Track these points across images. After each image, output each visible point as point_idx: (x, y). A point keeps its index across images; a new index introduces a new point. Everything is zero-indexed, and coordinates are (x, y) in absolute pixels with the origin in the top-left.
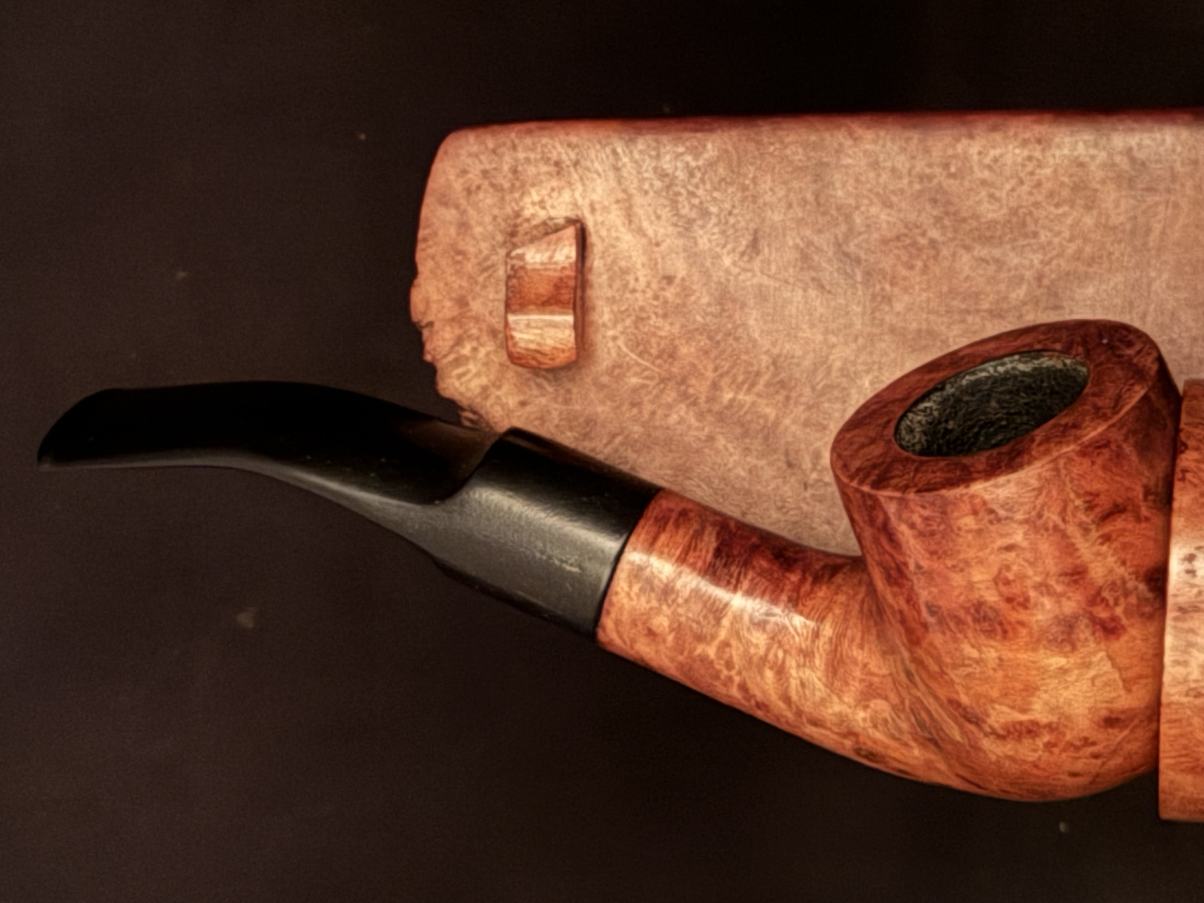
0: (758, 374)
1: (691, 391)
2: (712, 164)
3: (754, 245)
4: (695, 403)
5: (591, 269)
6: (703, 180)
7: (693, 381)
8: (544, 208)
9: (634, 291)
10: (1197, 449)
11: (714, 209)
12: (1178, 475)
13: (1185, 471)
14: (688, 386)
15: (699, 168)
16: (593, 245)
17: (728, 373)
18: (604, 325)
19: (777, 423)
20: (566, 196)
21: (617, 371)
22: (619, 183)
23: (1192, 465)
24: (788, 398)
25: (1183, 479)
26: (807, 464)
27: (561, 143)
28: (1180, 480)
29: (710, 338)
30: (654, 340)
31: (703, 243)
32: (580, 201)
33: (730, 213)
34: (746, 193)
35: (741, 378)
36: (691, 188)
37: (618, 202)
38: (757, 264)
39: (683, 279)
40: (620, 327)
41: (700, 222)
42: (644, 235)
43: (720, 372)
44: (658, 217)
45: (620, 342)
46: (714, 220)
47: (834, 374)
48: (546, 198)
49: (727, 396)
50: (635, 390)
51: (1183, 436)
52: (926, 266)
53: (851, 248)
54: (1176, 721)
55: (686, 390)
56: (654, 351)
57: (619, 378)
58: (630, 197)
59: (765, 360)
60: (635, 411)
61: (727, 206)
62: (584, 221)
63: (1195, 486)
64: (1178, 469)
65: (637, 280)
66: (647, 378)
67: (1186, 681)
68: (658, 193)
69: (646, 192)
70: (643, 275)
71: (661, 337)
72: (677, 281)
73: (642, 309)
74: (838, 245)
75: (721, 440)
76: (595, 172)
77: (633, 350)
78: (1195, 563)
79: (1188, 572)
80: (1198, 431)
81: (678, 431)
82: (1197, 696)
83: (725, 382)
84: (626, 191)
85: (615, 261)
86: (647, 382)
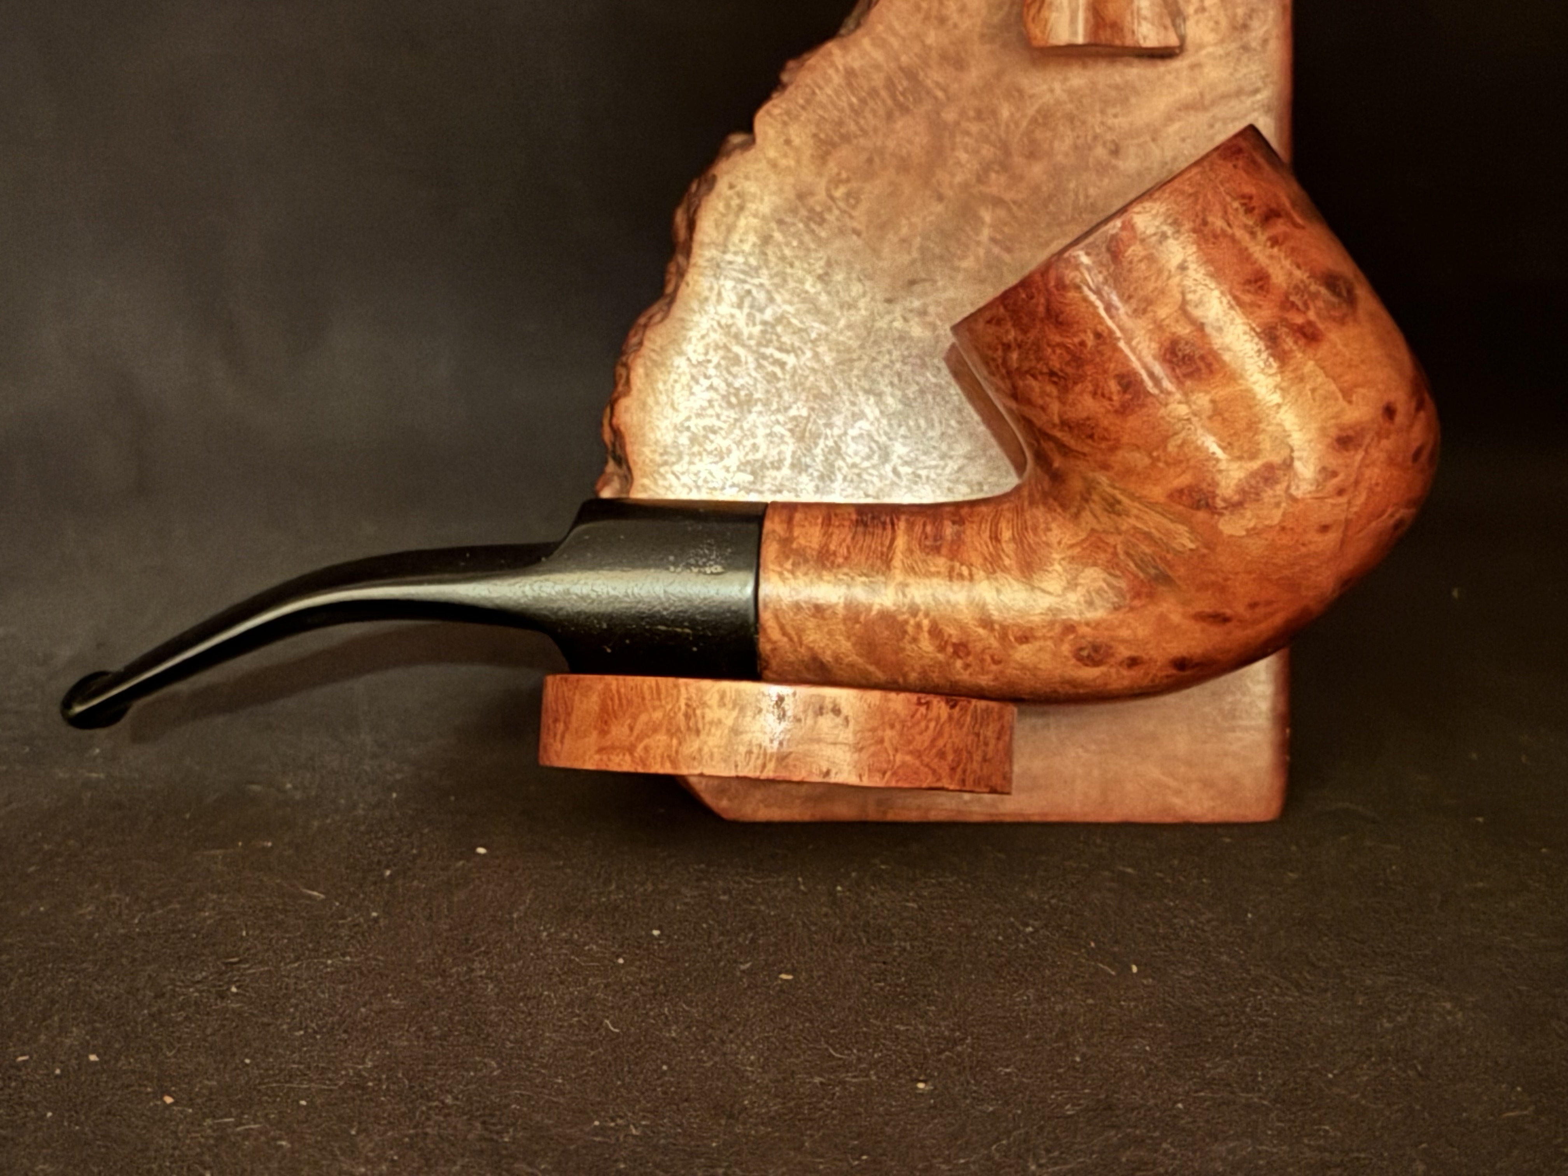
0: (1009, 250)
1: (993, 176)
4: (980, 180)
5: (1130, 65)
7: (1003, 179)
8: (1196, 11)
9: (1103, 112)
10: (950, 717)
12: (925, 698)
13: (928, 704)
14: (998, 173)
16: (1155, 66)
17: (1012, 216)
18: (1066, 79)
19: (956, 269)
20: (1210, 37)
21: (1016, 94)
22: (1223, 97)
23: (933, 714)
25: (919, 703)
26: (913, 302)
27: (1267, 32)
28: (919, 699)
29: (1050, 197)
30: (1049, 134)
32: (1204, 52)
35: (1007, 230)
37: (1202, 95)
39: (1114, 168)
40: (1063, 97)
42: (1165, 125)
43: (1015, 208)
44: (1183, 140)
45: (1048, 98)
48: (1207, 14)
49: (987, 216)
50: (994, 113)
51: (963, 702)
54: (659, 693)
55: (993, 170)
56: (1038, 135)
57: (1008, 96)
58: (1205, 109)
60: (971, 114)
62: (1180, 58)
63: (913, 716)
64: (930, 698)
65: (1115, 116)
66: (1007, 126)
67: (704, 704)
69: (1211, 126)
70: (1122, 122)
71: (1051, 143)
72: (1114, 162)
73: (1084, 123)
75: (939, 208)
76: (1236, 70)
77: (1038, 111)
78: (831, 715)
79: (821, 708)
80: (969, 719)
81: (951, 162)
82: (687, 716)
83: (1002, 213)
84: (1213, 103)
85: (1136, 92)
86: (1003, 127)
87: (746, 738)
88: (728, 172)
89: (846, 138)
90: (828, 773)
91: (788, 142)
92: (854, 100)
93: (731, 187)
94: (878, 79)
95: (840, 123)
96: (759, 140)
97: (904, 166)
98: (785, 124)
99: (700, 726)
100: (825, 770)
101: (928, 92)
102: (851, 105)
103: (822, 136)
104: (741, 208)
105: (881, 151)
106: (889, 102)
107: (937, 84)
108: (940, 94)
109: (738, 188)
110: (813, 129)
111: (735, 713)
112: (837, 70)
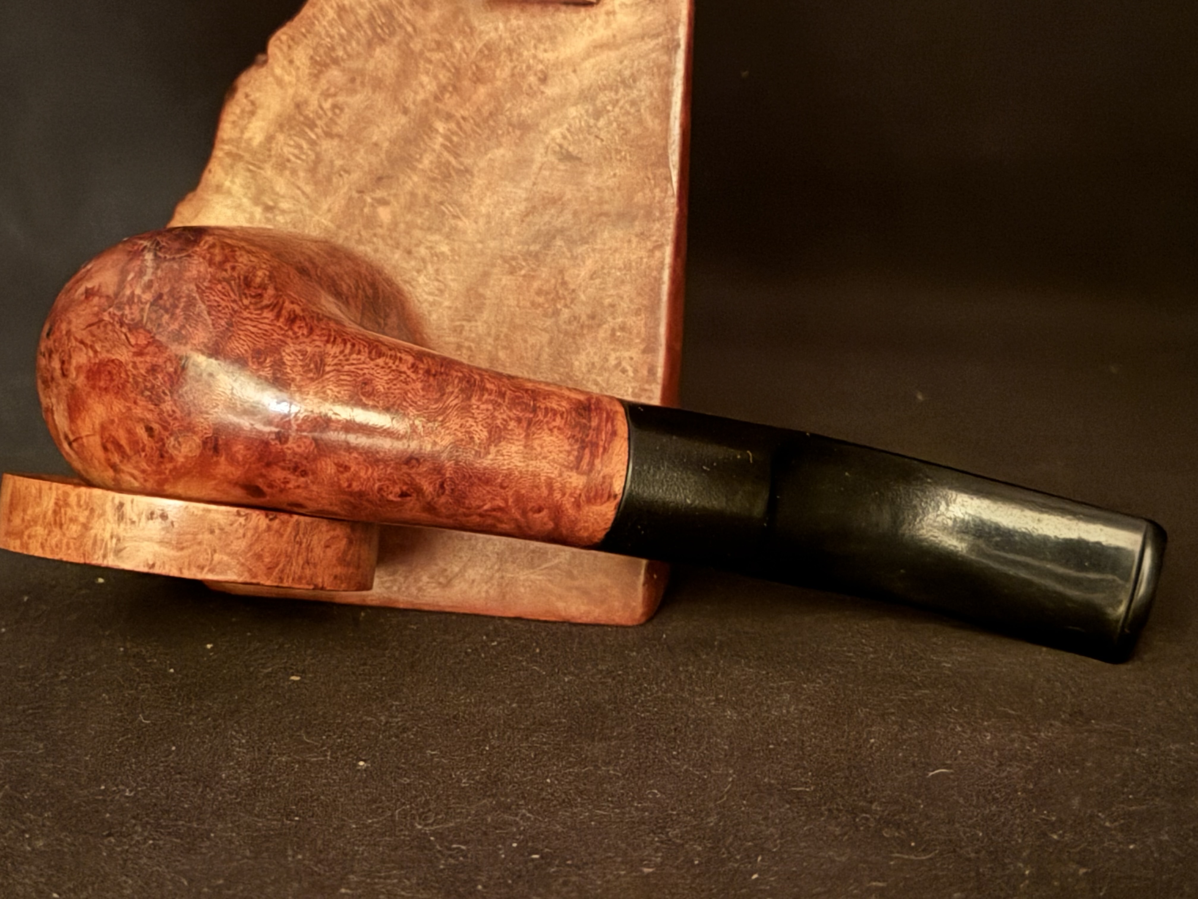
0: (457, 156)
1: (447, 95)
2: (640, 122)
3: (567, 157)
4: (436, 99)
5: (558, 10)
6: (628, 113)
7: (456, 98)
9: (536, 47)
10: (269, 528)
11: (602, 122)
12: (244, 511)
13: (247, 516)
14: (451, 93)
15: (639, 111)
16: (578, 12)
17: (460, 128)
18: (508, 20)
19: (414, 169)
21: (467, 30)
22: (631, 39)
23: (252, 523)
24: (434, 180)
26: (379, 194)
28: (238, 512)
29: (491, 115)
30: (492, 64)
31: (573, 112)
32: (617, 2)
33: (597, 137)
34: (613, 153)
35: (455, 139)
36: (621, 103)
37: (614, 36)
38: (552, 158)
39: (543, 92)
40: (506, 35)
41: (591, 109)
42: (584, 59)
43: (462, 121)
44: (598, 73)
45: (493, 34)
46: (592, 122)
47: (453, 222)
49: (441, 126)
50: (451, 46)
51: (285, 517)
52: (540, 305)
53: (559, 242)
55: (448, 91)
56: (483, 64)
57: (462, 32)
58: (618, 47)
59: (468, 161)
60: (433, 45)
61: (602, 135)
62: (599, 6)
63: (231, 524)
64: (248, 511)
65: (545, 51)
66: (460, 56)
68: (619, 73)
69: (621, 62)
70: (550, 56)
71: (494, 71)
72: (542, 88)
73: (520, 55)
74: (561, 231)
75: (403, 120)
76: (642, 17)
77: (485, 45)
78: (160, 520)
79: (152, 514)
80: (289, 530)
81: (414, 83)
82: (55, 512)
83: (453, 126)
84: (623, 44)
85: (562, 31)
86: (457, 58)
87: (93, 532)
88: (246, 85)
89: (336, 61)
90: (153, 566)
91: (291, 62)
92: (343, 31)
93: (247, 96)
94: (362, 13)
95: (333, 49)
96: (270, 61)
97: (378, 84)
98: (290, 47)
99: (63, 521)
100: (151, 562)
101: (401, 26)
102: (341, 36)
103: (318, 59)
104: (253, 113)
105: (361, 72)
106: (369, 33)
107: (408, 21)
108: (410, 29)
109: (252, 97)
110: (311, 52)
111: (87, 513)
112: (332, 7)
